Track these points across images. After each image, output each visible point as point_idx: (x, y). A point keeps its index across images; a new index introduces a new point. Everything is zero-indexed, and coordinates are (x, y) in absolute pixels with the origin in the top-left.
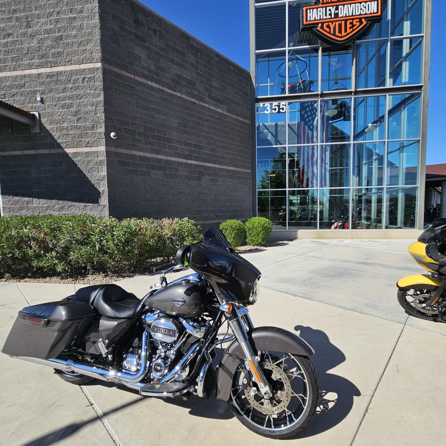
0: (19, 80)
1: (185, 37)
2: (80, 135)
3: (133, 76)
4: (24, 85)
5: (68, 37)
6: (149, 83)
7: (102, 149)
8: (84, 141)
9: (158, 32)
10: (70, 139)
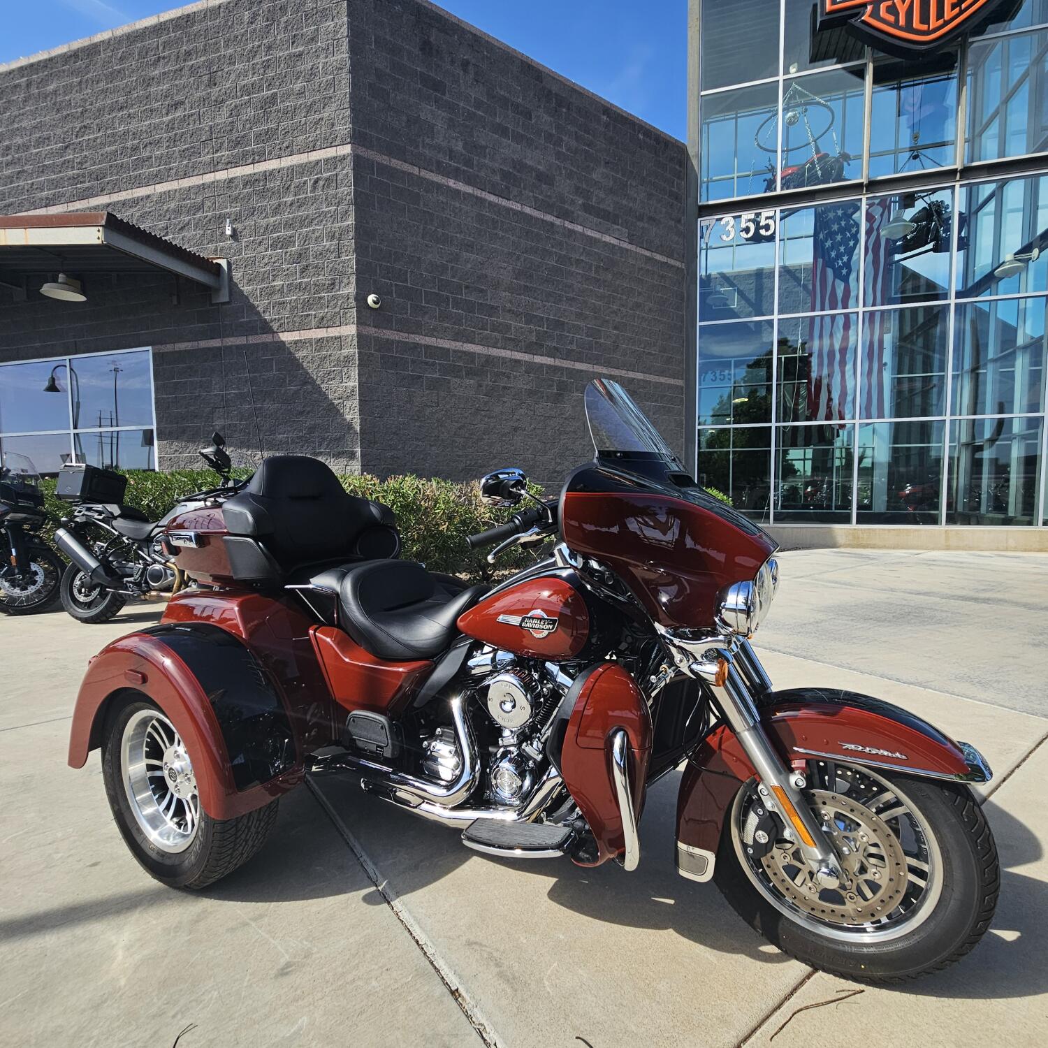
0: (192, 196)
1: (531, 73)
2: (307, 304)
3: (415, 170)
4: (203, 204)
5: (287, 96)
6: (451, 183)
7: (350, 330)
8: (315, 315)
9: (470, 67)
10: (286, 313)
